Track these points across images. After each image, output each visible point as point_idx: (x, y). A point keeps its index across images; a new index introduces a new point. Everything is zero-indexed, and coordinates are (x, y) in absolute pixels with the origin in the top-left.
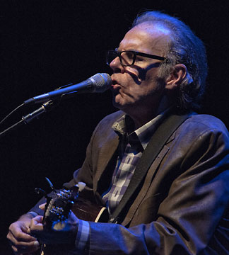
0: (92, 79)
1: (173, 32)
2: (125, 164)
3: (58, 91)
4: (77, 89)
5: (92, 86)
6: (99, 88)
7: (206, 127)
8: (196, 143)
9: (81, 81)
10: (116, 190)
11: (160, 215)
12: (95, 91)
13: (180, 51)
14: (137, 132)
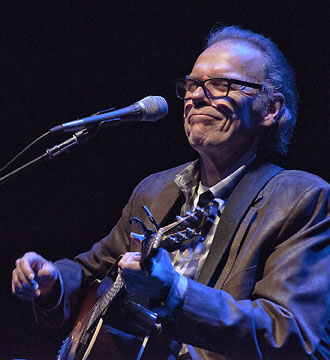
0: (141, 104)
5: (142, 113)
6: (150, 115)
8: (301, 201)
12: (144, 119)
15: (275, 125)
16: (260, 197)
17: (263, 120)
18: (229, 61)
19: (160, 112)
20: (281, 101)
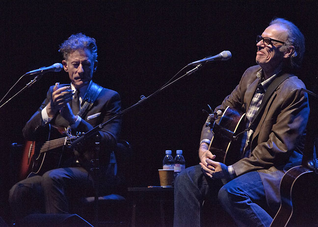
0: (221, 54)
1: (289, 31)
2: (255, 98)
3: (204, 59)
4: (214, 59)
5: (222, 57)
6: (225, 58)
7: (295, 87)
9: (216, 55)
10: (250, 111)
11: (273, 131)
12: (222, 60)
13: (292, 40)
14: (262, 83)
15: (289, 58)
16: (279, 88)
17: (284, 55)
18: (273, 33)
19: (228, 57)
20: (293, 49)
